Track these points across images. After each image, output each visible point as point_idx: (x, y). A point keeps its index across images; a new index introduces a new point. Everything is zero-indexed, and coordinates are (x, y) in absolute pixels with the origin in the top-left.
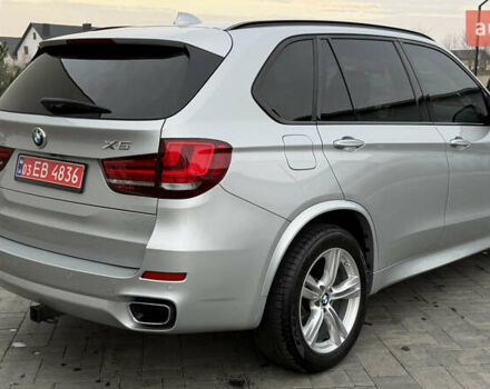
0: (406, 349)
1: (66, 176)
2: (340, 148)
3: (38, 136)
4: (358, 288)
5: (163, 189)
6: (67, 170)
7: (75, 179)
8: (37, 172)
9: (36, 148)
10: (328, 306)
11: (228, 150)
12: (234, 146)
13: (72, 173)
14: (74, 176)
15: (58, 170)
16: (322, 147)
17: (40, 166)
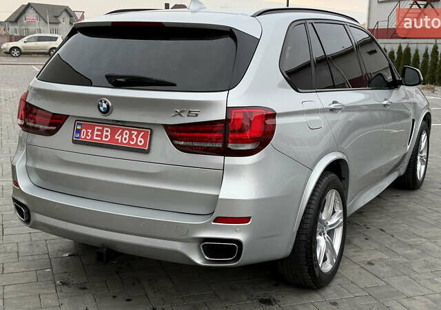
0: (370, 263)
1: (131, 139)
2: (332, 110)
3: (105, 105)
4: (342, 220)
5: (229, 149)
6: (131, 135)
7: (140, 142)
8: (97, 136)
9: (99, 116)
10: (326, 235)
11: (273, 115)
12: (277, 112)
13: (137, 136)
14: (140, 139)
15: (121, 134)
16: (323, 111)
17: (102, 131)
